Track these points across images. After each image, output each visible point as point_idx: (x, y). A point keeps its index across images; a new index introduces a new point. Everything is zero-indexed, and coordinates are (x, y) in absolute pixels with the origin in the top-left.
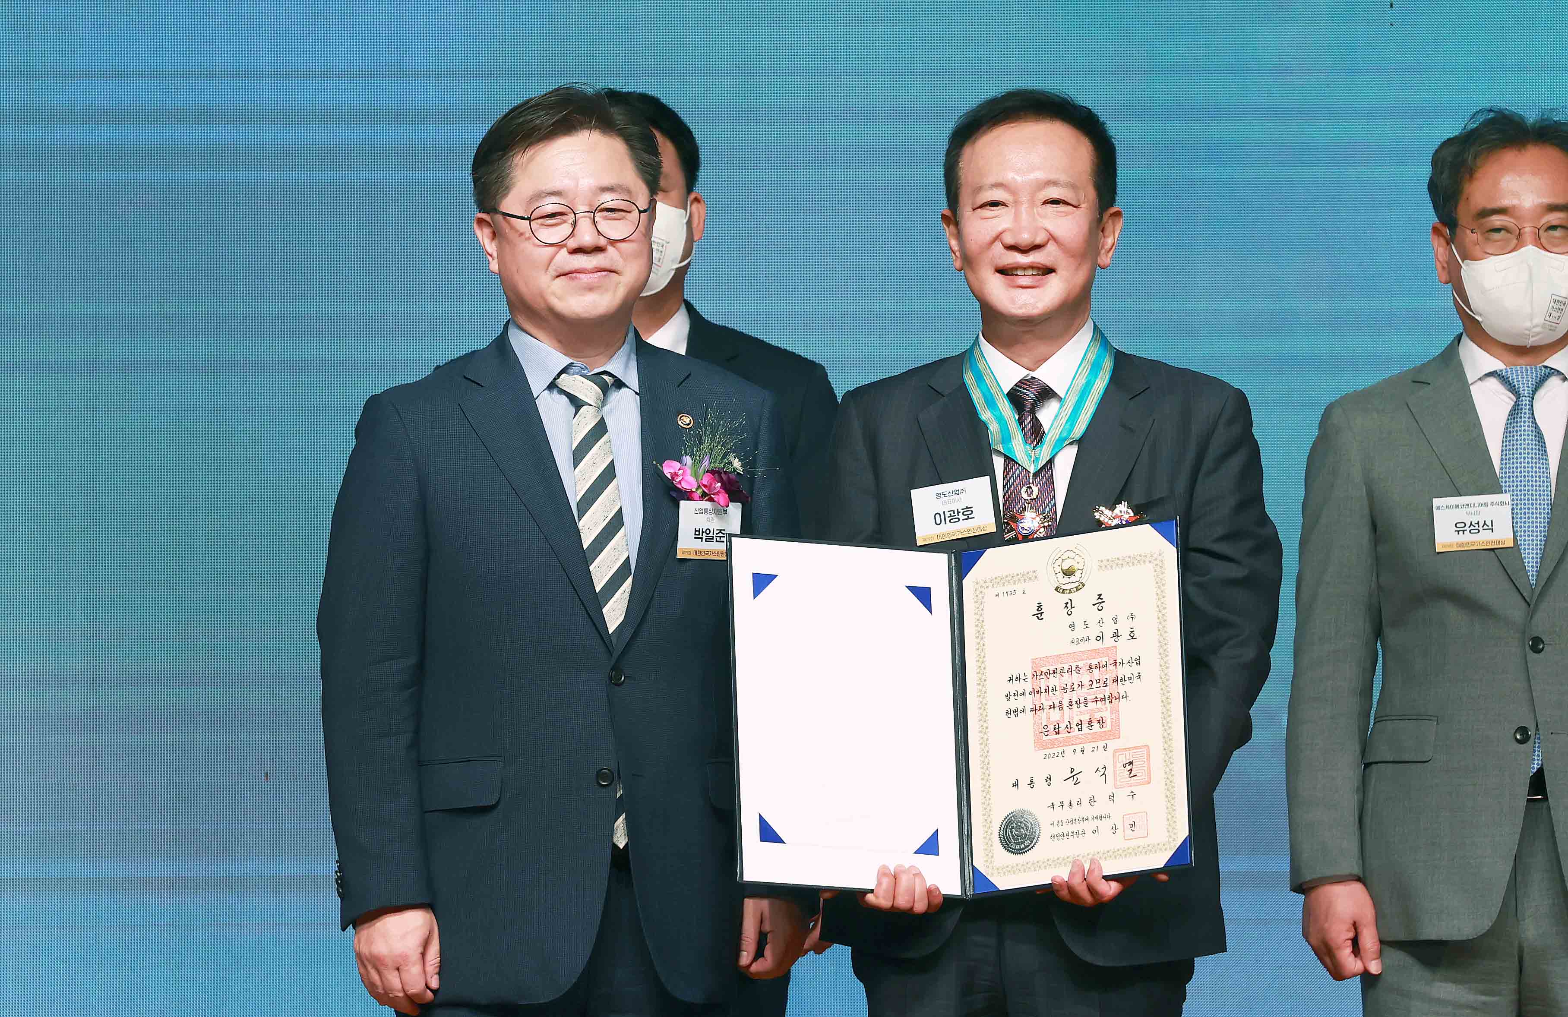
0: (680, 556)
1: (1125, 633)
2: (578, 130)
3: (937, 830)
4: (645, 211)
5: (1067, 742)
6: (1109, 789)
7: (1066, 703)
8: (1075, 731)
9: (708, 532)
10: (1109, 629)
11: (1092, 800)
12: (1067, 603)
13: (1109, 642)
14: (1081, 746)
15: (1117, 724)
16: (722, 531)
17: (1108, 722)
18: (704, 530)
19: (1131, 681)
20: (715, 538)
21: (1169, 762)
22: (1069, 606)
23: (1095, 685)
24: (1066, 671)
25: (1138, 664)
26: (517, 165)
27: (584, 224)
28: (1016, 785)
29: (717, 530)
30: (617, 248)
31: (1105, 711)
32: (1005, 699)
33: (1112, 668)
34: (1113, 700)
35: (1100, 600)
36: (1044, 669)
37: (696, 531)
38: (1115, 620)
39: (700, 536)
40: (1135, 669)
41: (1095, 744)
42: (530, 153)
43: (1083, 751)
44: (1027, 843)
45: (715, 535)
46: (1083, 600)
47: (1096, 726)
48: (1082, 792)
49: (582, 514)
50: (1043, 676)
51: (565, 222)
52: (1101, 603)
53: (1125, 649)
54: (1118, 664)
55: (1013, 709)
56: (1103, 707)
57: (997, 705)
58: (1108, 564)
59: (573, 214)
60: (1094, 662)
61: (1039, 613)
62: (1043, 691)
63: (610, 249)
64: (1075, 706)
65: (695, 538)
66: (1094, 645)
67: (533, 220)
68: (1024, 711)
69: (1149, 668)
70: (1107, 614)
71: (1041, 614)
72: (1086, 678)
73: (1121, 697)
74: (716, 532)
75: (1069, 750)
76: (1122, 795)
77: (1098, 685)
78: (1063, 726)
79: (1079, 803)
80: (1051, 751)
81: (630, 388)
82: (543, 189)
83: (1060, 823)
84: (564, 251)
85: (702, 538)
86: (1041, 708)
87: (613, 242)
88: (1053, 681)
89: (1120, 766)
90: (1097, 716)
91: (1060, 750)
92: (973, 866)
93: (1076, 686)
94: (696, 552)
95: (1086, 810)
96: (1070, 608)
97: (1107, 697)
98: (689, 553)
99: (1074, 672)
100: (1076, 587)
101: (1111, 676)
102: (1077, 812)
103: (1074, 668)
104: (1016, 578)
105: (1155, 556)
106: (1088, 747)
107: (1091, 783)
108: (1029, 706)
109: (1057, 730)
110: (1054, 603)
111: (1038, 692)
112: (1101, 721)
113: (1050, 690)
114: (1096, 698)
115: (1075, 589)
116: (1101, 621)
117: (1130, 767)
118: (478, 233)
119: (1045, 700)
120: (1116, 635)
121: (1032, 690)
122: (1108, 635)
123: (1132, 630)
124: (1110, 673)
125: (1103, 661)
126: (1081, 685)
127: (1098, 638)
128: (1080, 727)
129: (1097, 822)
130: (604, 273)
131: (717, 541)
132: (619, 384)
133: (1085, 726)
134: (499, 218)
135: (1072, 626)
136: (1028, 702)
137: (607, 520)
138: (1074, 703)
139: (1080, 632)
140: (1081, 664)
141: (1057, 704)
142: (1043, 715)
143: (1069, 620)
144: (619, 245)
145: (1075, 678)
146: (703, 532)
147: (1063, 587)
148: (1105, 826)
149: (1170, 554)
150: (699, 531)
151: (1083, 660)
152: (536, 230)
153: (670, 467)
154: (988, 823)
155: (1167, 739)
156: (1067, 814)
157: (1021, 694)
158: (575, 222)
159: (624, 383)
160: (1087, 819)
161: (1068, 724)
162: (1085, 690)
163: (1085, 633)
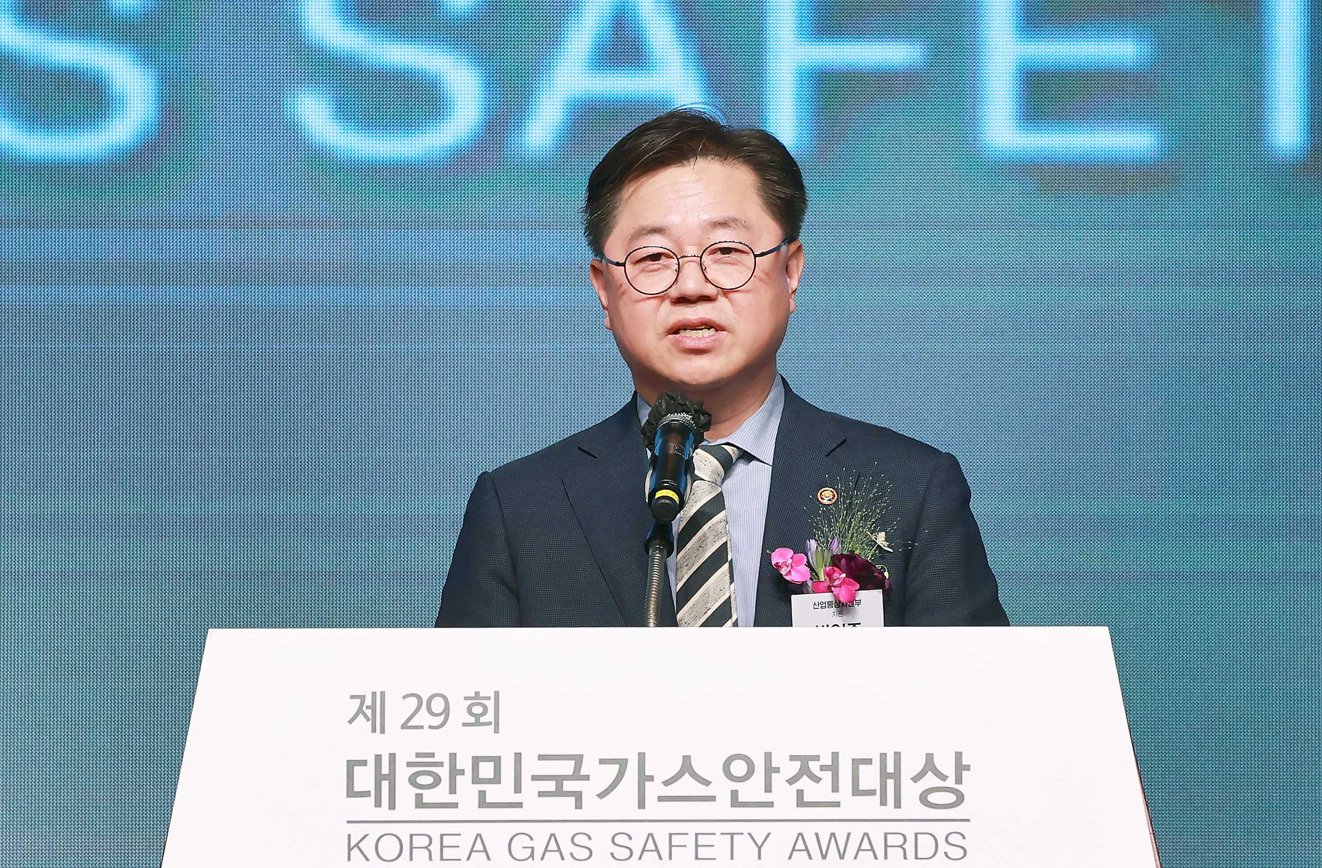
4: (772, 252)
27: (691, 269)
30: (729, 299)
49: (681, 605)
51: (667, 267)
59: (677, 257)
63: (720, 299)
81: (763, 462)
82: (647, 225)
84: (667, 303)
87: (726, 292)
130: (713, 330)
132: (747, 457)
137: (710, 613)
144: (730, 295)
152: (634, 278)
153: (781, 556)
158: (678, 266)
159: (754, 456)
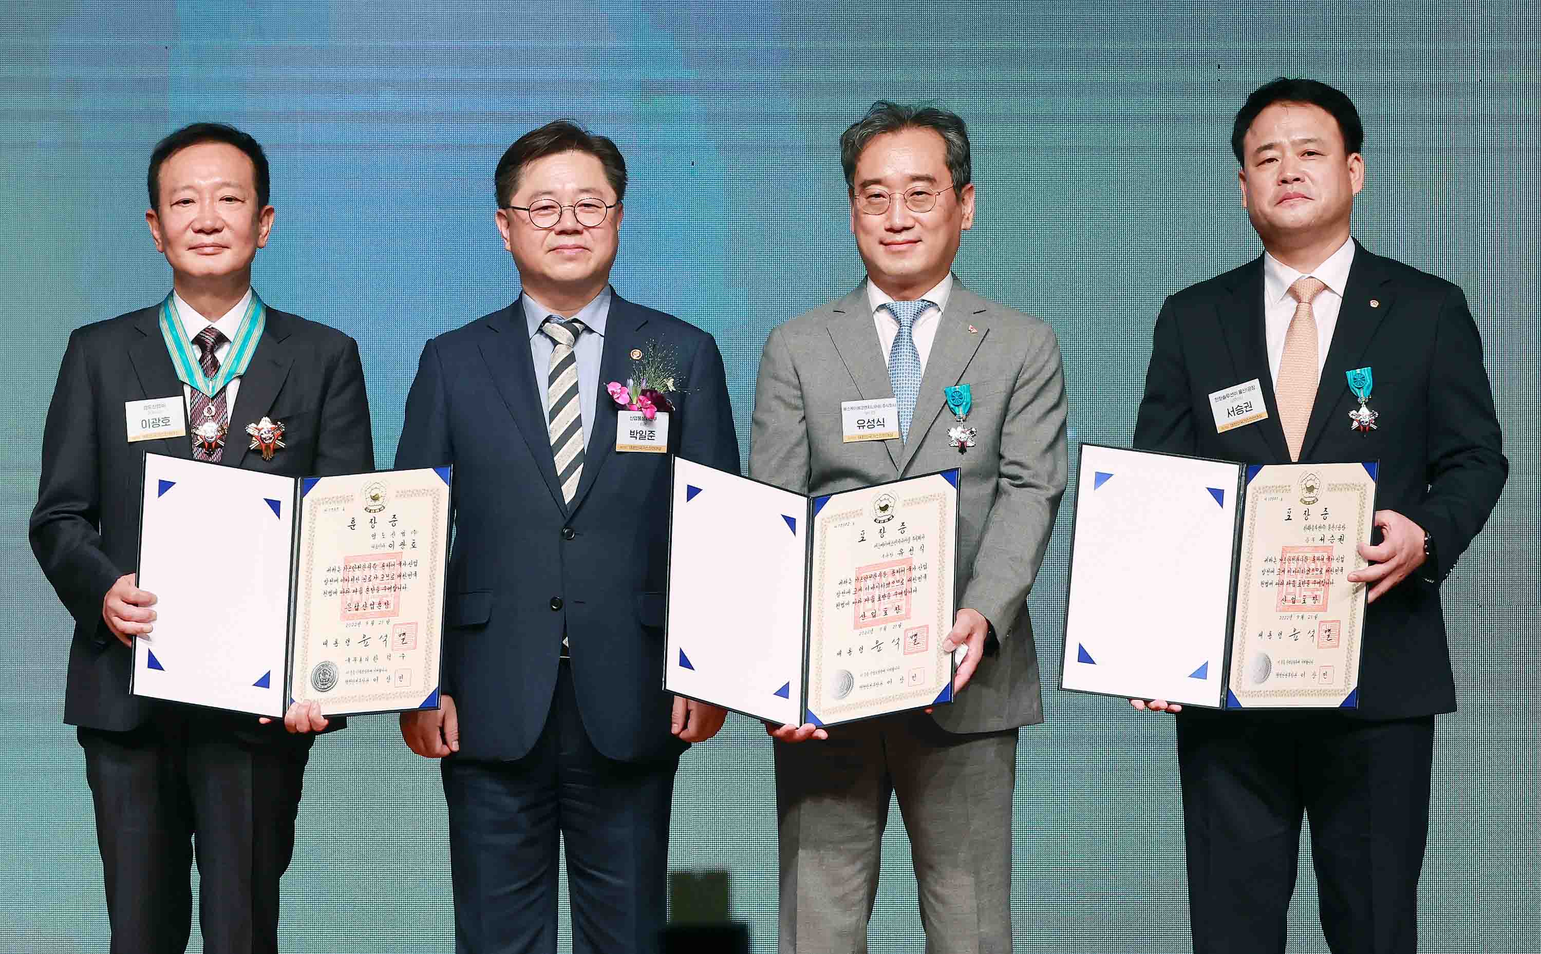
0: (617, 450)
1: (409, 544)
2: (565, 149)
3: (270, 671)
4: (611, 207)
5: (363, 617)
6: (388, 650)
7: (364, 590)
8: (369, 609)
9: (641, 433)
10: (398, 539)
11: (375, 658)
12: (372, 520)
13: (397, 548)
14: (372, 619)
15: (397, 605)
16: (653, 433)
17: (392, 606)
18: (638, 432)
19: (410, 577)
20: (647, 437)
21: (430, 633)
22: (373, 521)
23: (385, 578)
24: (367, 567)
25: (416, 566)
26: (523, 173)
27: (568, 214)
28: (326, 644)
29: (649, 431)
30: (590, 232)
31: (390, 596)
32: (324, 583)
33: (397, 566)
34: (397, 589)
35: (394, 519)
36: (352, 565)
37: (631, 432)
38: (403, 533)
39: (635, 436)
40: (413, 569)
41: (381, 619)
42: (532, 164)
43: (373, 624)
44: (328, 685)
45: (647, 435)
46: (383, 518)
47: (383, 607)
48: (370, 652)
49: (551, 419)
50: (351, 569)
51: (554, 212)
52: (394, 521)
53: (408, 555)
54: (402, 564)
55: (328, 591)
56: (389, 594)
57: (318, 587)
58: (402, 494)
59: (560, 208)
60: (386, 562)
61: (352, 526)
62: (350, 579)
63: (585, 232)
64: (370, 591)
65: (631, 437)
66: (388, 550)
67: (532, 211)
68: (336, 593)
69: (423, 569)
70: (398, 529)
71: (354, 526)
72: (380, 572)
73: (402, 588)
74: (647, 433)
75: (363, 622)
76: (396, 656)
77: (387, 578)
78: (361, 605)
79: (367, 660)
80: (351, 622)
81: (599, 332)
82: (540, 190)
83: (353, 672)
84: (553, 233)
85: (636, 437)
86: (348, 592)
88: (358, 573)
89: (397, 635)
90: (385, 600)
91: (358, 621)
92: (291, 698)
93: (372, 578)
94: (631, 447)
95: (371, 665)
96: (373, 523)
97: (393, 587)
98: (625, 447)
99: (372, 568)
100: (379, 509)
101: (396, 573)
102: (364, 666)
103: (372, 565)
104: (339, 499)
105: (434, 491)
106: (377, 621)
107: (376, 646)
108: (340, 589)
109: (357, 608)
110: (363, 519)
111: (346, 580)
112: (387, 604)
113: (355, 579)
114: (385, 587)
115: (378, 510)
116: (393, 534)
117: (403, 637)
118: (498, 222)
119: (351, 586)
120: (403, 544)
121: (343, 579)
122: (397, 544)
123: (414, 541)
124: (396, 570)
125: (392, 561)
126: (376, 578)
127: (391, 546)
128: (372, 606)
129: (377, 674)
130: (580, 250)
131: (648, 439)
132: (588, 329)
133: (375, 606)
134: (511, 210)
135: (374, 536)
136: (338, 586)
137: (569, 424)
138: (370, 590)
139: (379, 540)
140: (377, 563)
141: (358, 590)
142: (348, 596)
143: (373, 531)
144: (591, 230)
145: (373, 572)
146: (637, 433)
147: (371, 508)
148: (383, 676)
149: (444, 490)
150: (634, 432)
151: (379, 560)
152: (534, 218)
154: (304, 670)
155: (431, 619)
156: (358, 666)
157: (335, 581)
158: (561, 213)
159: (593, 329)
160: (371, 671)
161: (365, 604)
162: (378, 581)
163: (382, 541)
